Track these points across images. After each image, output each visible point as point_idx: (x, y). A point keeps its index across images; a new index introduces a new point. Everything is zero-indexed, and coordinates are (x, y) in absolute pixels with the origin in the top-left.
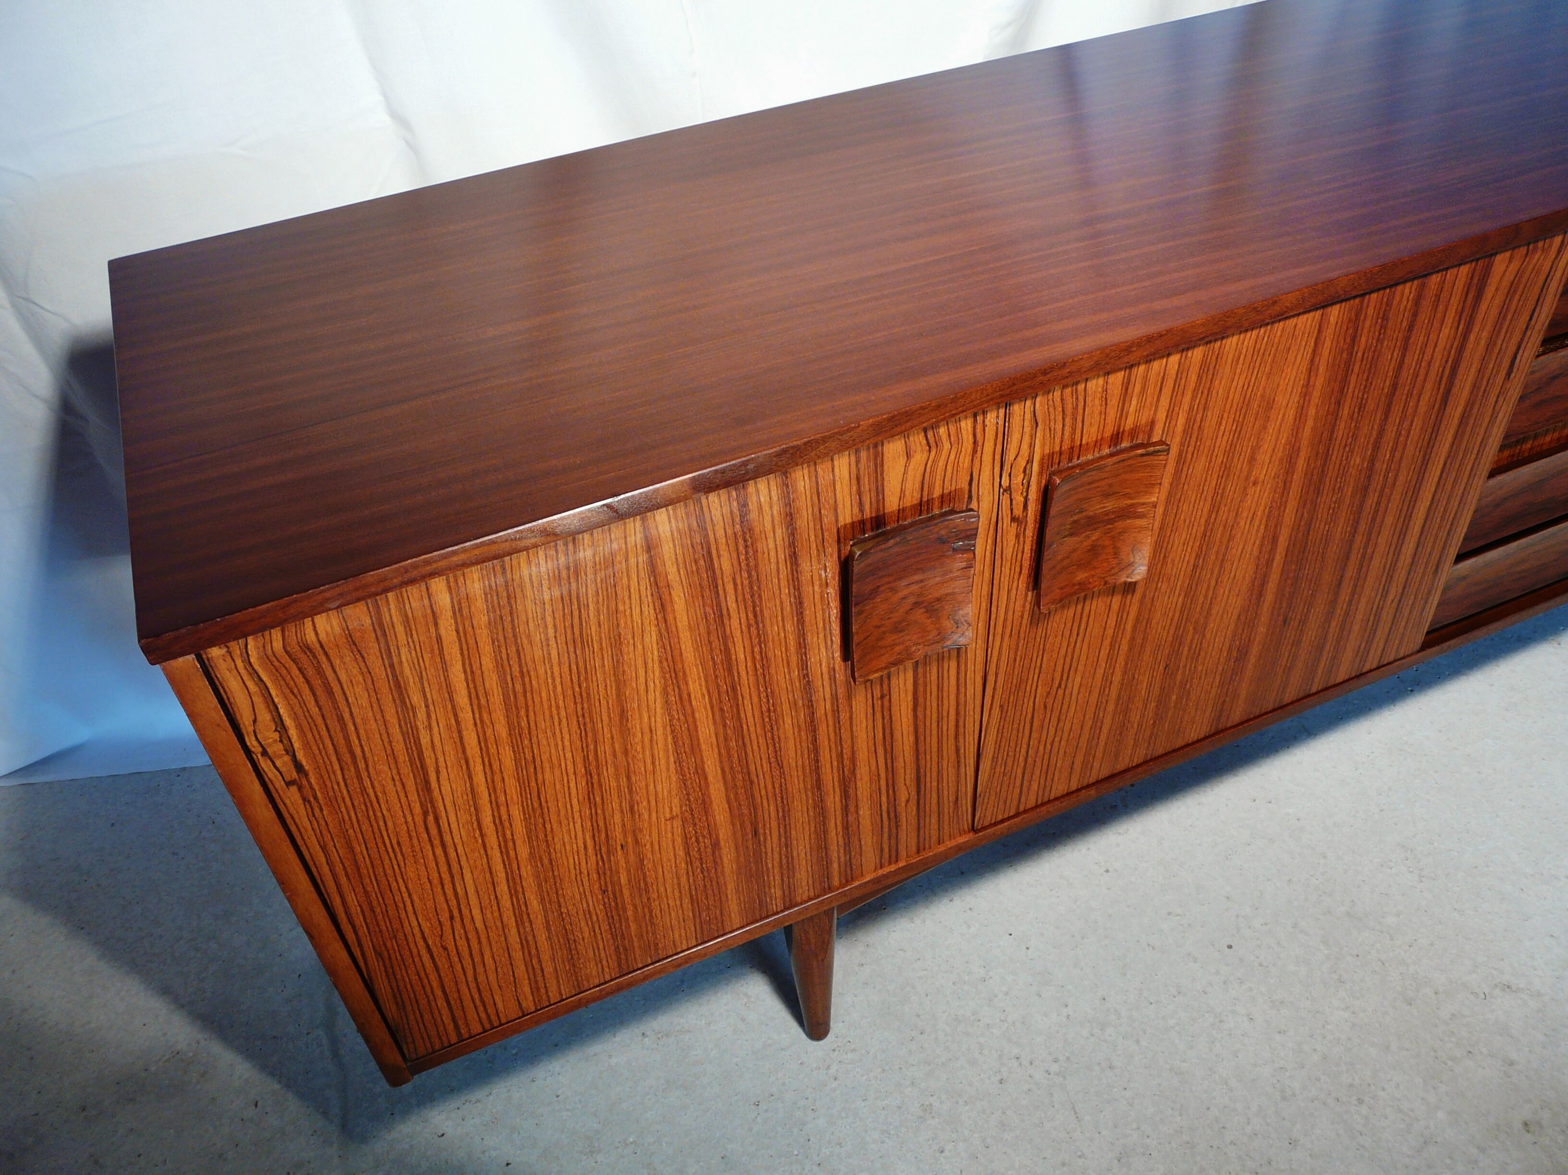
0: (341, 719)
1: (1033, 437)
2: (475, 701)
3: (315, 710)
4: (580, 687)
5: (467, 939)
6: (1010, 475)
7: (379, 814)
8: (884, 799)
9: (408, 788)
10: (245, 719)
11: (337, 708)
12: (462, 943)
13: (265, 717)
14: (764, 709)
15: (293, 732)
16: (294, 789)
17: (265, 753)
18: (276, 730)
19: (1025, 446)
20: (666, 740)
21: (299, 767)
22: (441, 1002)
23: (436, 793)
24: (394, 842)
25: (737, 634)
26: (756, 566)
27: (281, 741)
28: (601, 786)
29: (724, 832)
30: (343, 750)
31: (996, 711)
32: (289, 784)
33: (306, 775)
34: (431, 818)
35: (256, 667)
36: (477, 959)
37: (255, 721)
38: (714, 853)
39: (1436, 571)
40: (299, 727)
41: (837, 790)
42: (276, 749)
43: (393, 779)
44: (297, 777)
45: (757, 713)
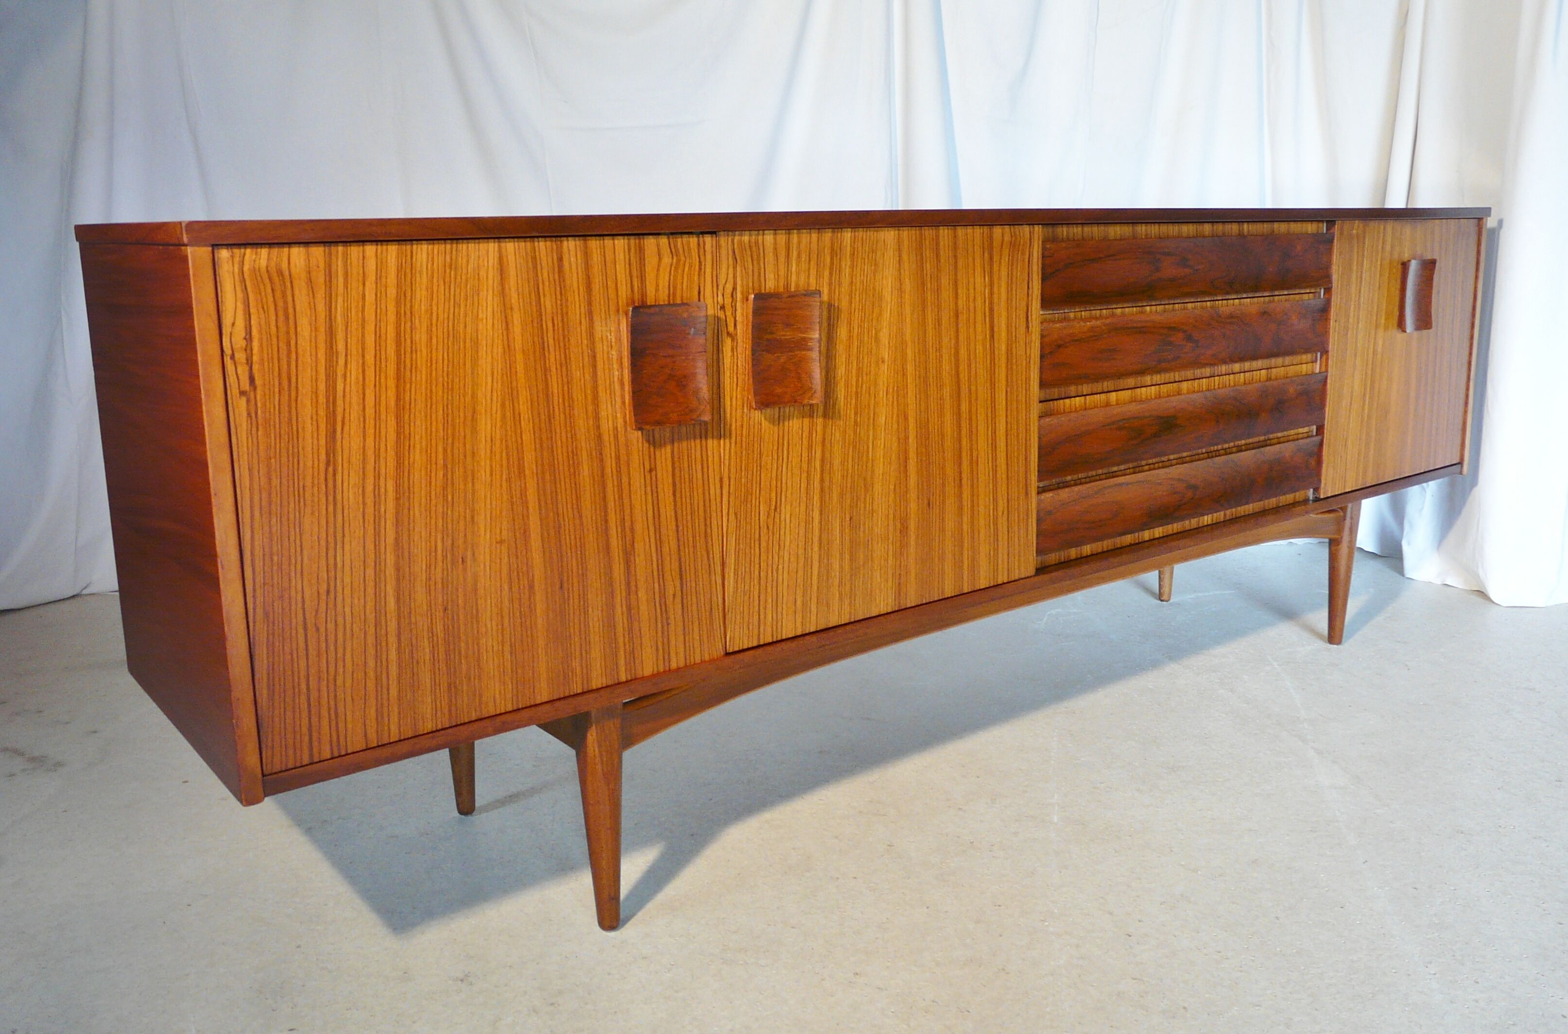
0: (288, 344)
1: (735, 268)
2: (378, 363)
3: (273, 328)
4: (448, 378)
5: (336, 625)
6: (723, 295)
7: (296, 450)
8: (656, 585)
9: (320, 432)
10: (227, 320)
11: (288, 333)
12: (331, 626)
13: (240, 323)
14: (570, 449)
15: (256, 344)
16: (244, 399)
17: (233, 357)
18: (245, 339)
19: (731, 276)
20: (501, 453)
21: (252, 379)
22: (303, 698)
23: (339, 443)
24: (301, 485)
25: (553, 368)
26: (567, 313)
27: (246, 350)
28: (453, 484)
29: (538, 572)
30: (284, 375)
31: (732, 517)
32: (242, 393)
33: (255, 389)
34: (331, 469)
35: (246, 276)
36: (340, 655)
37: (233, 324)
38: (530, 599)
39: (1027, 493)
40: (261, 339)
41: (621, 560)
42: (241, 356)
43: (312, 418)
44: (248, 390)
45: (565, 453)
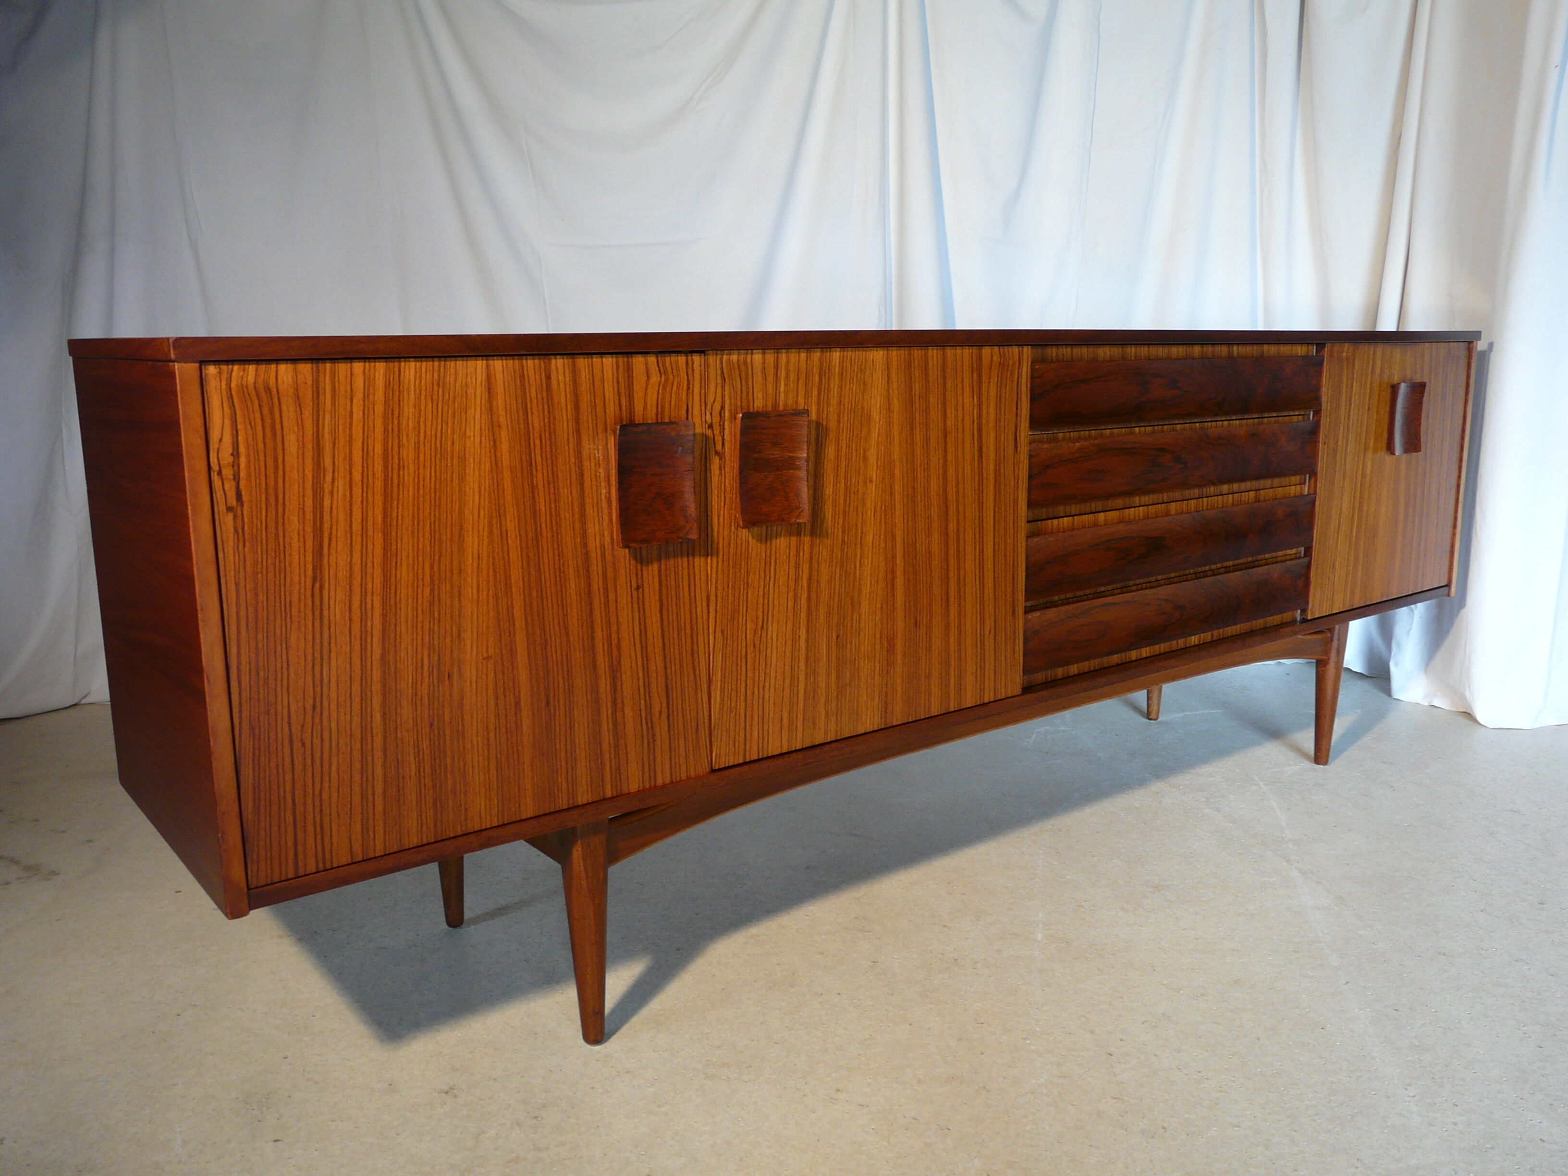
0: (276, 460)
1: (723, 387)
2: (365, 480)
3: (261, 446)
4: (435, 494)
5: (322, 739)
6: (711, 414)
7: (283, 565)
8: (643, 702)
9: (307, 547)
10: (215, 435)
11: (275, 450)
12: (317, 741)
13: (227, 439)
14: (557, 566)
15: (243, 460)
16: (230, 516)
17: (220, 473)
18: (232, 455)
19: (719, 394)
20: (489, 569)
21: (239, 495)
22: (289, 814)
23: (326, 560)
24: (288, 600)
25: (541, 486)
26: (555, 430)
27: (233, 466)
28: (440, 600)
29: (524, 689)
30: (271, 491)
31: (719, 634)
32: (229, 509)
33: (242, 505)
34: (317, 585)
35: (233, 393)
36: (326, 769)
37: (221, 440)
38: (516, 714)
39: (1014, 613)
40: (248, 455)
41: (608, 676)
42: (228, 472)
43: (299, 534)
44: (235, 506)
45: (552, 571)
